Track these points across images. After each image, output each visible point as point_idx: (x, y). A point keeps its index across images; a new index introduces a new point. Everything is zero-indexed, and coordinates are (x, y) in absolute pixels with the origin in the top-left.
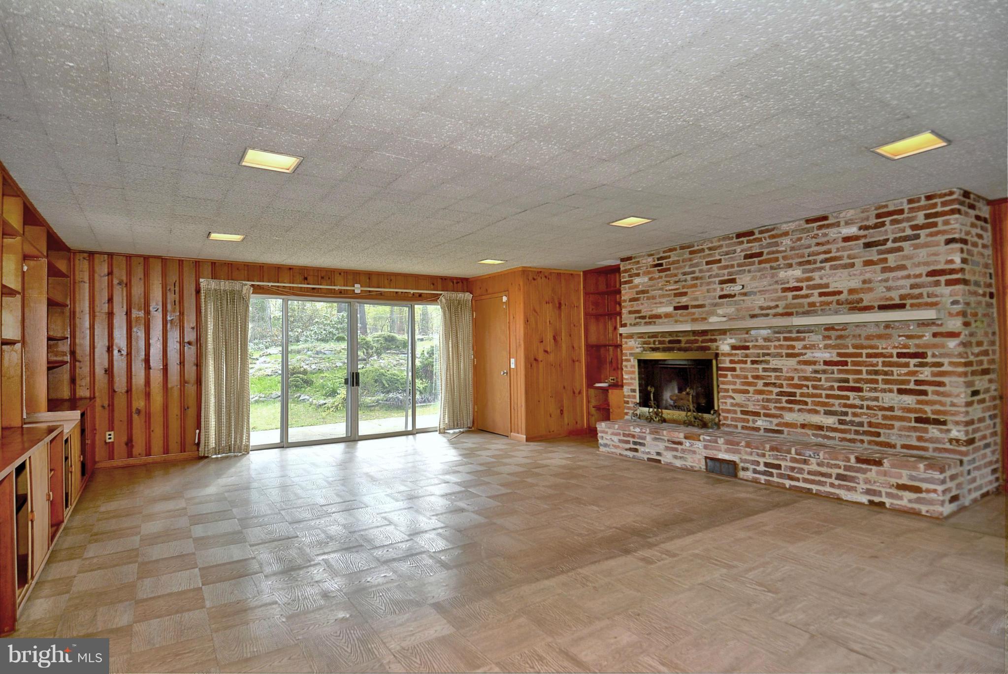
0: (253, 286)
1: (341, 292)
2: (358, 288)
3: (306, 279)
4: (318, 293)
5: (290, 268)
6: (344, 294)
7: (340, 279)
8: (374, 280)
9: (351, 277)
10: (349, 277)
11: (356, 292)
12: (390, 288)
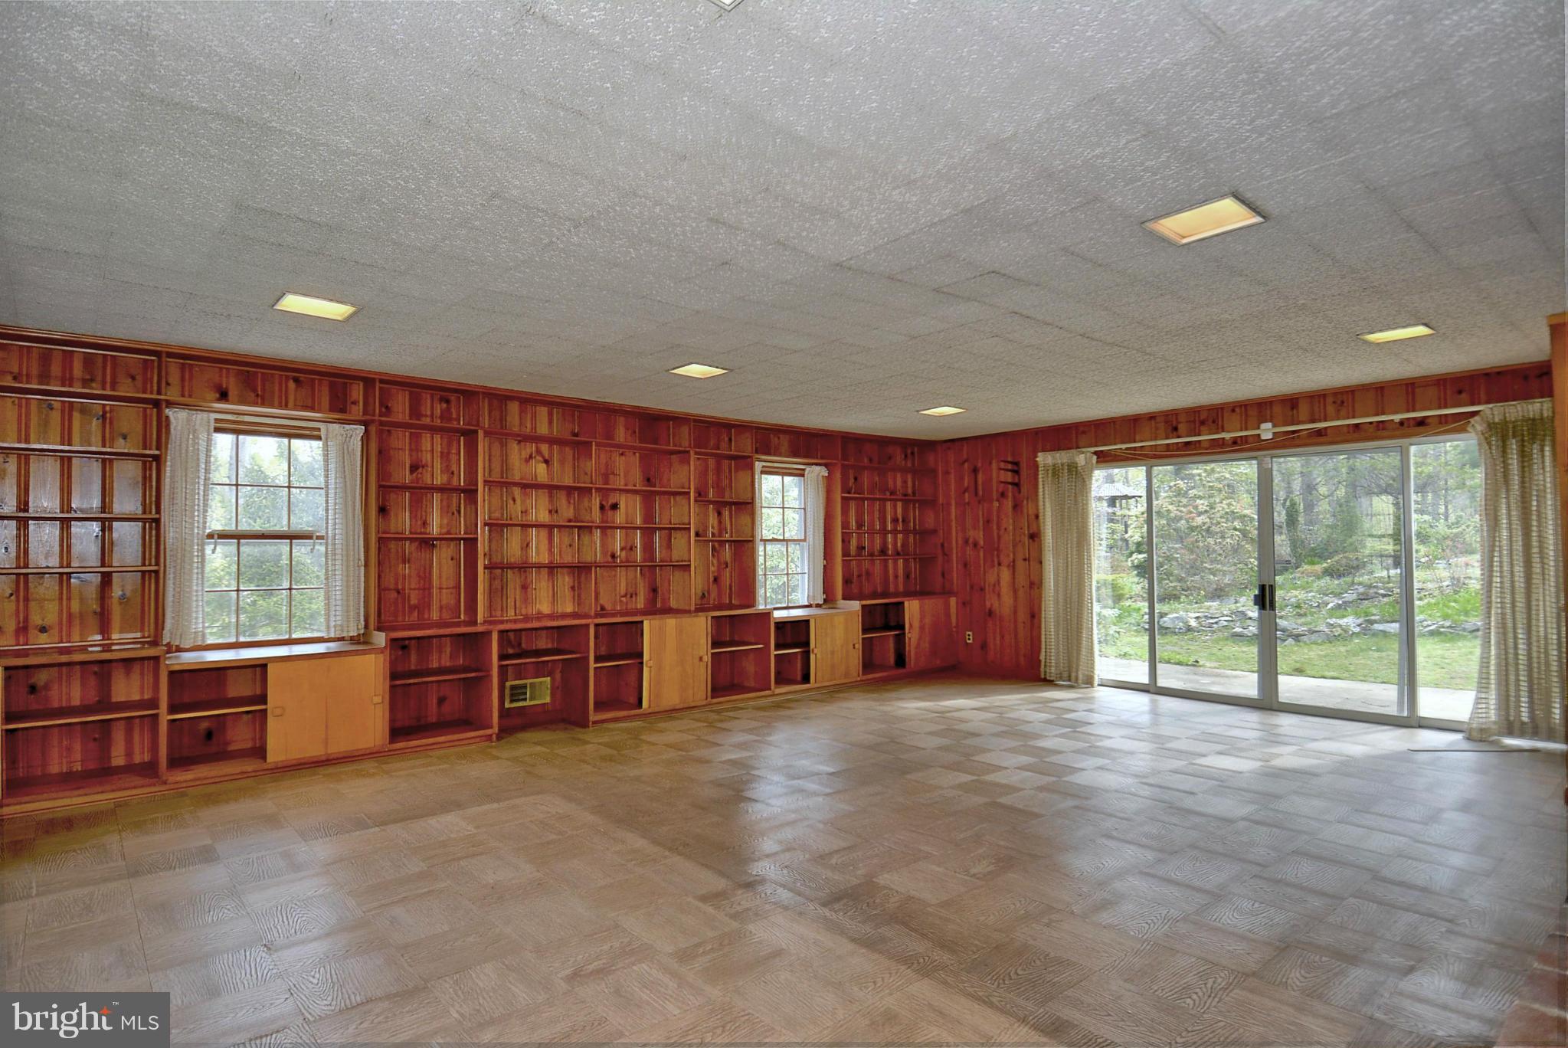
0: (1095, 453)
1: (1235, 442)
2: (1267, 431)
3: (1176, 429)
4: (1195, 449)
5: (1151, 417)
6: (1242, 444)
7: (1235, 419)
8: (1304, 409)
9: (1253, 412)
10: (1250, 413)
11: (1263, 437)
12: (1338, 419)
